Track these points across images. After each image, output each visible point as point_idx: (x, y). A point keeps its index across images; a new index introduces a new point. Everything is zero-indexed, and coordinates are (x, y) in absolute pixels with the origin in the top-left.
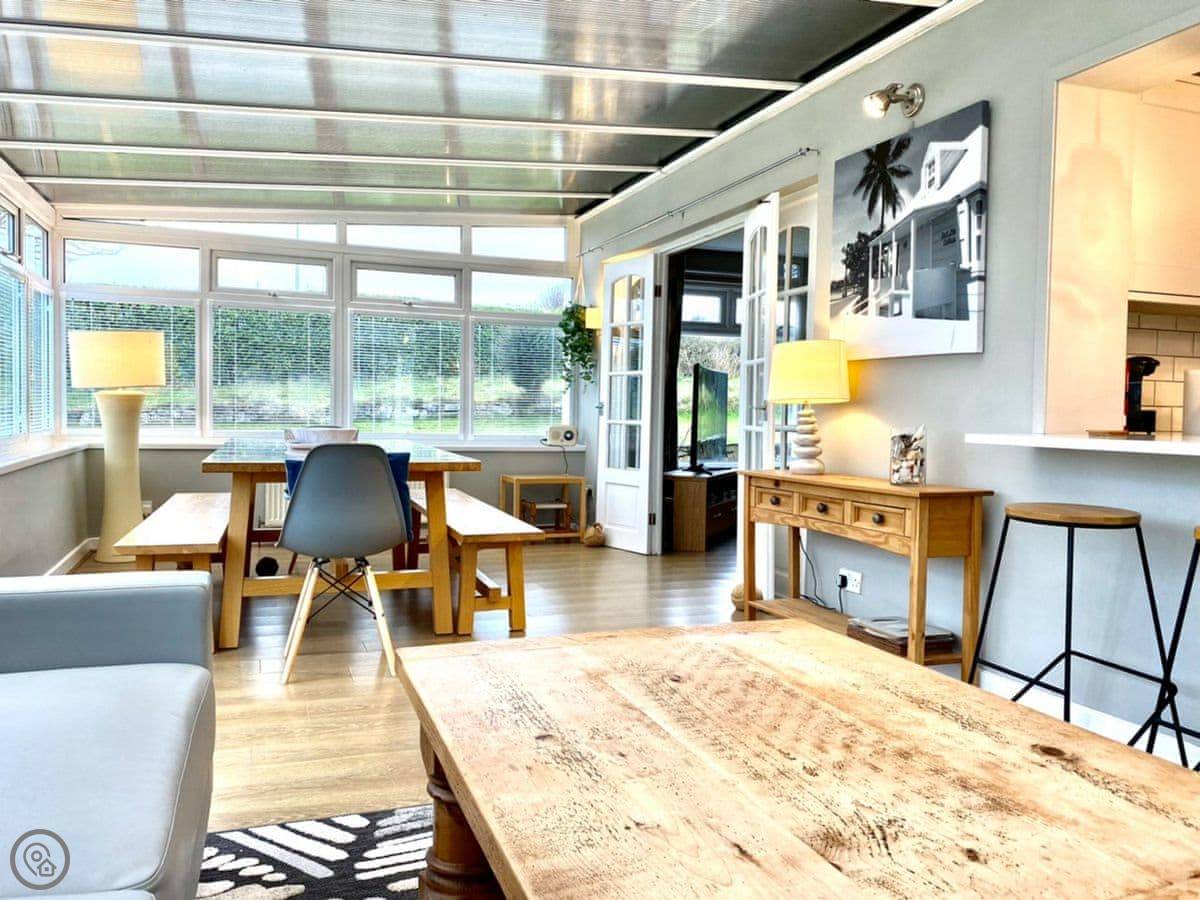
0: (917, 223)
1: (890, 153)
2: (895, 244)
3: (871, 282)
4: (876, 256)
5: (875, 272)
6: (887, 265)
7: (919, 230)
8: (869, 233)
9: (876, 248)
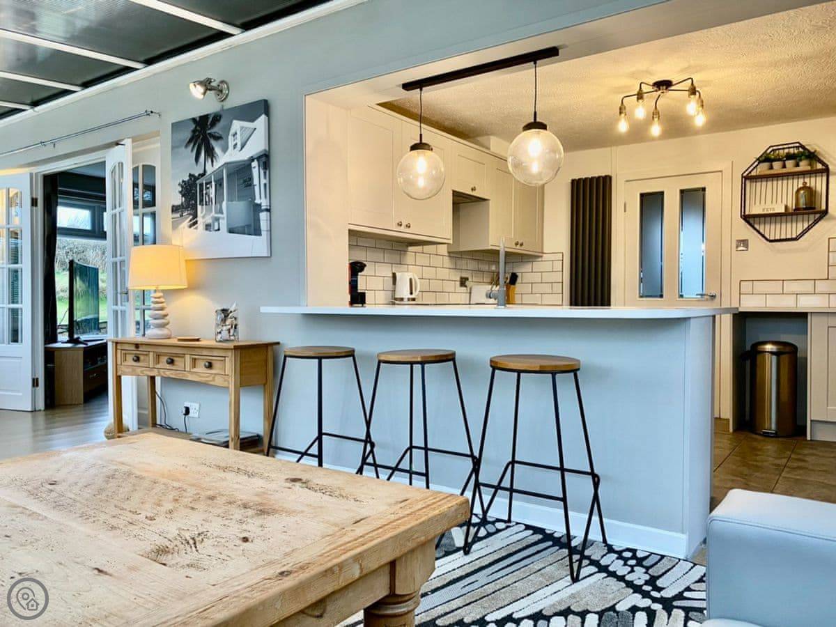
0: (227, 171)
1: (209, 123)
2: (213, 183)
3: (199, 207)
4: (201, 191)
5: (201, 201)
6: (209, 196)
7: (228, 176)
8: (197, 175)
9: (201, 185)
